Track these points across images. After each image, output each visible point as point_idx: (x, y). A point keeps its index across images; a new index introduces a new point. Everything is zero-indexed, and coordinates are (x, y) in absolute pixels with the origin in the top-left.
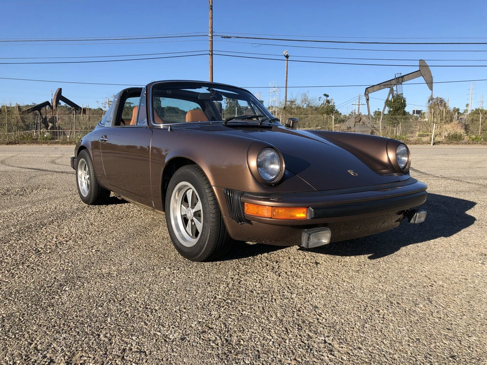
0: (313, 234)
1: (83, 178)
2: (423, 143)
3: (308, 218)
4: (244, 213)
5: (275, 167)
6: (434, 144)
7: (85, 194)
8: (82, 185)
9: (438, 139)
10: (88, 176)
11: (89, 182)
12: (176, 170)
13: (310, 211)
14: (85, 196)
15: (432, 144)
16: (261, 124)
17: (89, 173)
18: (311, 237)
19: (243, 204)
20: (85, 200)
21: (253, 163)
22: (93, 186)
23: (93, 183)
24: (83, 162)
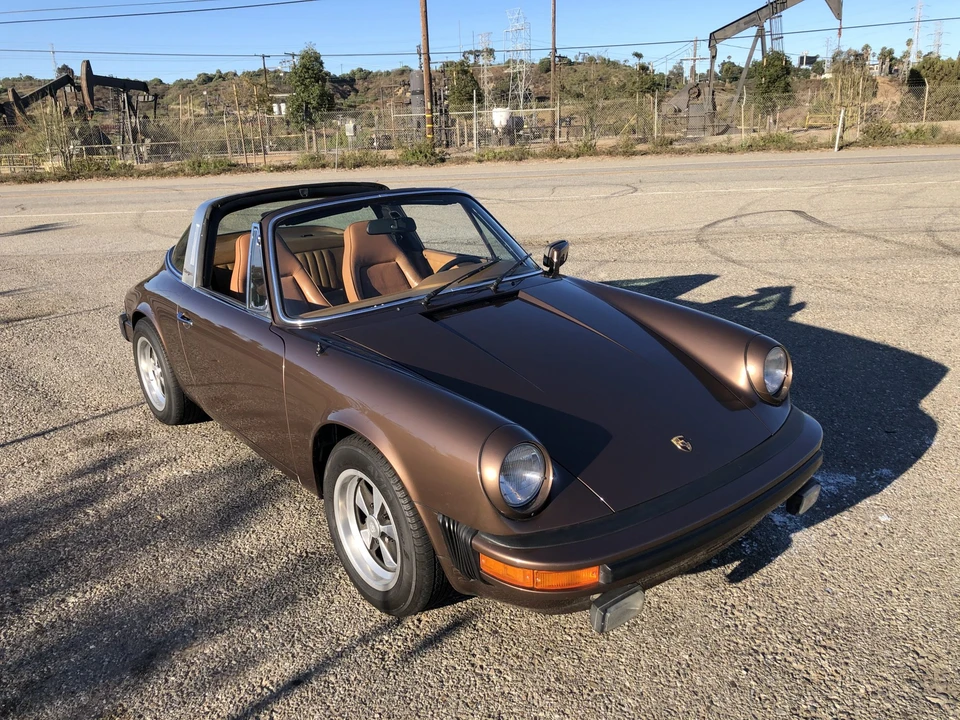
0: (612, 609)
1: (151, 374)
2: (821, 146)
3: (601, 582)
4: (479, 569)
5: (534, 476)
6: (840, 148)
7: (160, 405)
8: (151, 388)
9: (849, 136)
10: (159, 370)
11: (162, 379)
12: (339, 440)
13: (605, 570)
14: (160, 408)
15: (836, 149)
16: (496, 287)
17: (160, 365)
18: (608, 615)
19: (476, 554)
20: (164, 418)
21: (491, 473)
22: (172, 390)
23: (172, 385)
24: (144, 345)
